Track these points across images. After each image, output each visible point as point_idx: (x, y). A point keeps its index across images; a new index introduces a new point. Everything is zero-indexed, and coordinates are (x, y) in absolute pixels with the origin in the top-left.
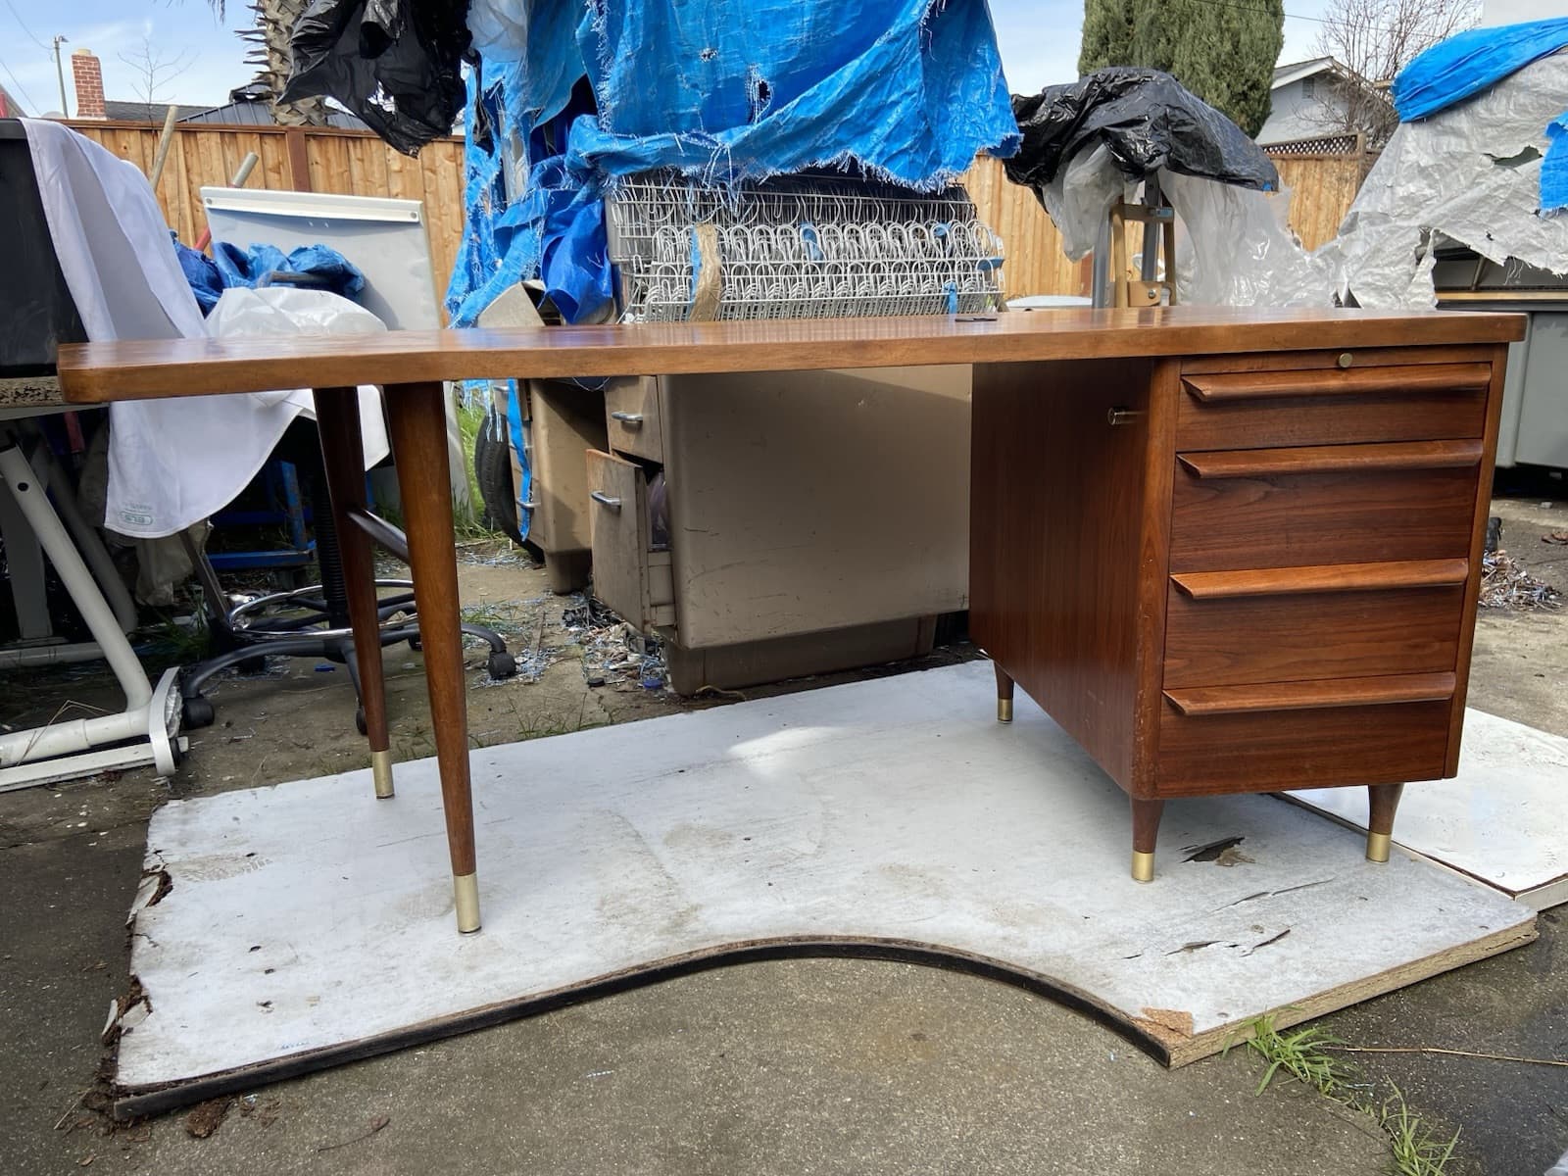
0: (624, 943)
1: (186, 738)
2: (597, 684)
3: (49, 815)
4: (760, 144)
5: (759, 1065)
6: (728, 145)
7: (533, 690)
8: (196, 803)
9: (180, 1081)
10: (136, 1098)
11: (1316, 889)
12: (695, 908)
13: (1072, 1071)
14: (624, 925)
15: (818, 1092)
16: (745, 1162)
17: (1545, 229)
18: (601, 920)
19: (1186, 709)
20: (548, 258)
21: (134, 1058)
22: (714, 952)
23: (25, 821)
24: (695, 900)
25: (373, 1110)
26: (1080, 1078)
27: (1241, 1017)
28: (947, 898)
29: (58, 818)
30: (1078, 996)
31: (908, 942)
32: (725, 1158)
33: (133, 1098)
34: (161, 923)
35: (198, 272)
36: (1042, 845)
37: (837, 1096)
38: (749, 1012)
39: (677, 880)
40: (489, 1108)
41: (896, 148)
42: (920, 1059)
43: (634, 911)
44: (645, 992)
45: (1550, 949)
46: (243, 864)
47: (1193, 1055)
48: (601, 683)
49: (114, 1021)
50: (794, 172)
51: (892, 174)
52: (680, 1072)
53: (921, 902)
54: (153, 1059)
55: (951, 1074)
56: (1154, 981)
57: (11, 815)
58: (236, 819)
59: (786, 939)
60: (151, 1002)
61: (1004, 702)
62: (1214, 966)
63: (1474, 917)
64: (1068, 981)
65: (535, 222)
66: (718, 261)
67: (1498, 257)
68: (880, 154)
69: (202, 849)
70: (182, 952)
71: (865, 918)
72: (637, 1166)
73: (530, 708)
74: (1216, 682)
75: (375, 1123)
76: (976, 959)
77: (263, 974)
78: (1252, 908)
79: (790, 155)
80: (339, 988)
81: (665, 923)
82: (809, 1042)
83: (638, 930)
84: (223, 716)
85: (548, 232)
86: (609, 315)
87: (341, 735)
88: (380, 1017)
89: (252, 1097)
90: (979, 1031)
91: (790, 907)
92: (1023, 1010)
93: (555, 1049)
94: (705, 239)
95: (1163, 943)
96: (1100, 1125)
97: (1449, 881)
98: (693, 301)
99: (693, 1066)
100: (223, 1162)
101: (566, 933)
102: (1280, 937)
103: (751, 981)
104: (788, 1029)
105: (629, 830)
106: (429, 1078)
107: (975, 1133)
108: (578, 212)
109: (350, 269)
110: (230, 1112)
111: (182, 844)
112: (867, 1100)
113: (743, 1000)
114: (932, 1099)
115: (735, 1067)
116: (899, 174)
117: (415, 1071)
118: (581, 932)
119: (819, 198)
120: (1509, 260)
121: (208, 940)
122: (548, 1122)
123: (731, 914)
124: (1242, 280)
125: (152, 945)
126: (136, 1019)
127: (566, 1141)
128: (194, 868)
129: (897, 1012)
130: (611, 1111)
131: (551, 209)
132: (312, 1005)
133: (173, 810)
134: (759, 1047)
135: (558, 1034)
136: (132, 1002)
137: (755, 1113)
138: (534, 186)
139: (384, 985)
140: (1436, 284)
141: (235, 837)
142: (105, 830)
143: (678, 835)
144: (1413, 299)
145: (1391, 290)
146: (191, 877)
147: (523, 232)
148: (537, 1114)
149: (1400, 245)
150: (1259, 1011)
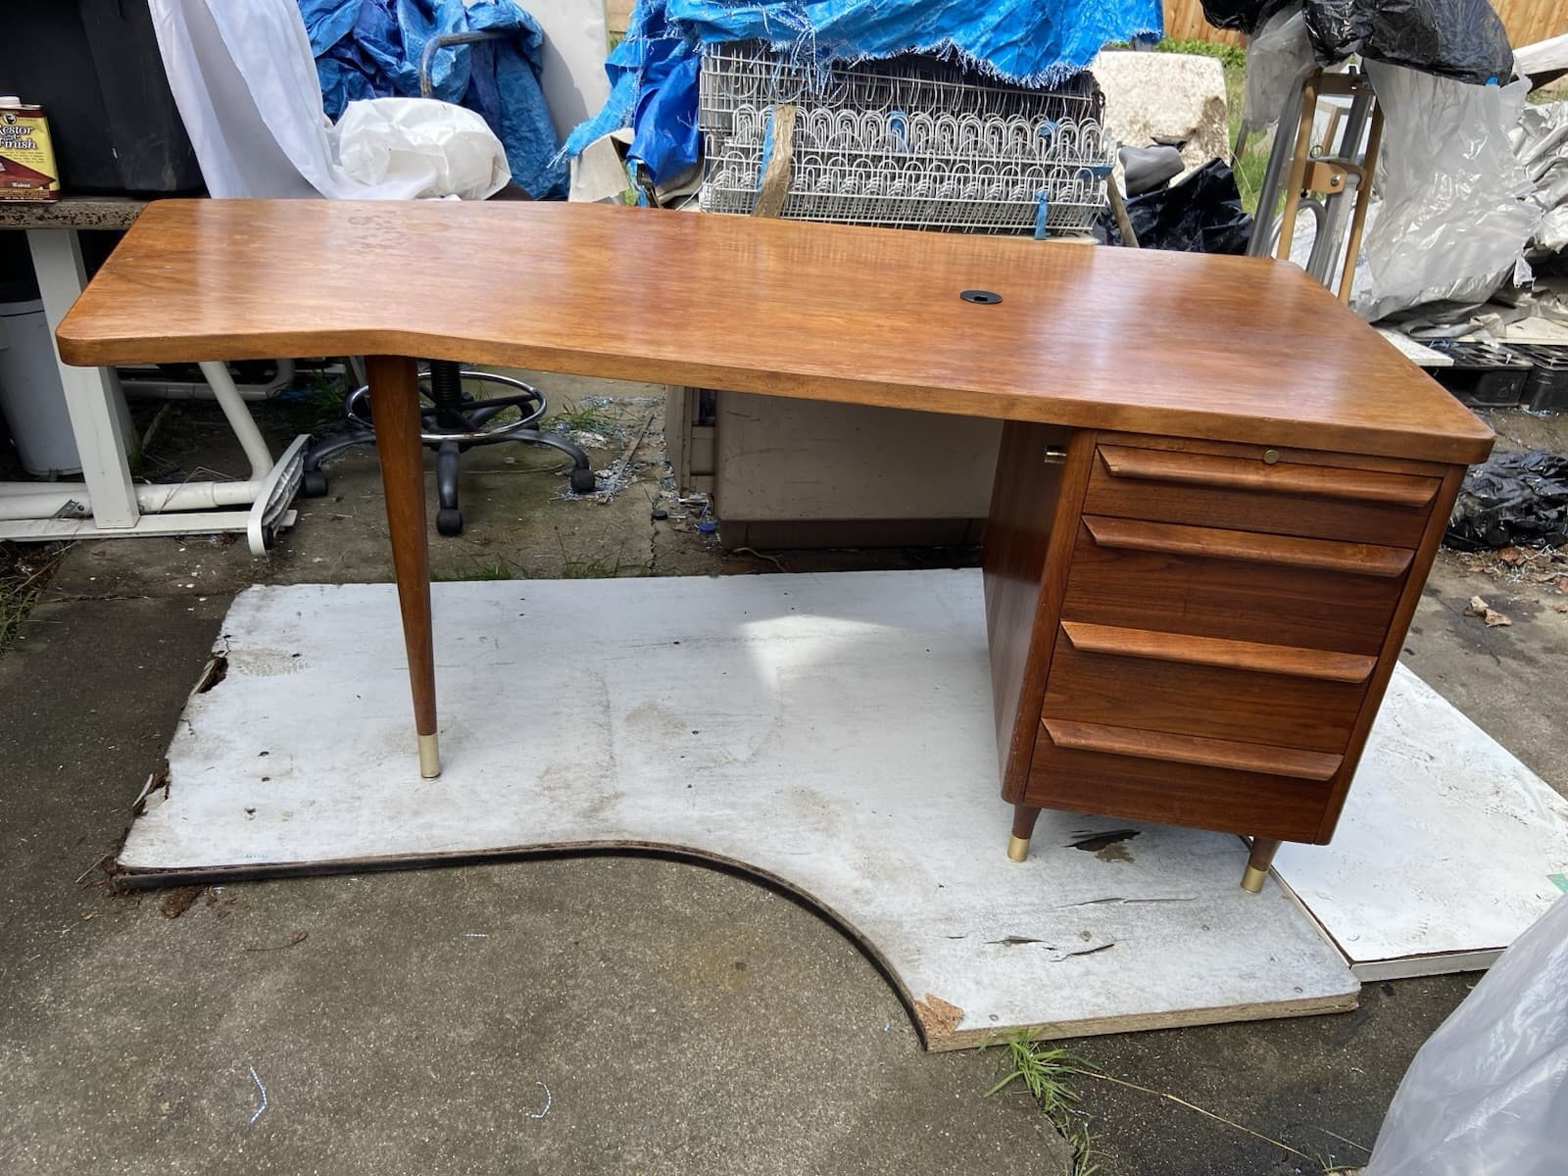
1: (295, 512)
2: (659, 517)
3: (169, 570)
4: (852, 27)
5: (601, 960)
6: (815, 29)
7: (603, 510)
8: (274, 590)
9: (164, 869)
10: (132, 876)
11: (1171, 905)
12: (619, 795)
13: (846, 1032)
14: (553, 799)
15: (634, 997)
16: (546, 1045)
18: (538, 789)
19: (1056, 740)
20: (642, 108)
21: (139, 840)
22: (612, 845)
23: (148, 572)
24: (621, 787)
25: (300, 923)
26: (849, 1040)
27: (1006, 1025)
28: (831, 836)
29: (175, 575)
31: (773, 876)
32: (533, 1037)
33: (128, 876)
34: (205, 711)
35: (378, 26)
36: (950, 797)
37: (646, 1005)
38: (618, 907)
39: (617, 763)
40: (382, 944)
41: (1005, 39)
42: (730, 988)
43: (568, 786)
44: (547, 865)
46: (287, 664)
48: (664, 517)
49: (144, 796)
50: (889, 56)
51: (997, 68)
52: (538, 949)
53: (808, 834)
54: (152, 845)
55: (747, 1009)
56: (958, 966)
57: (140, 563)
58: (299, 614)
59: (675, 847)
60: (171, 789)
62: (1020, 965)
63: (1298, 975)
64: (882, 950)
65: (635, 69)
66: (790, 151)
68: (985, 45)
69: (262, 641)
70: (210, 745)
72: (465, 1027)
73: (590, 533)
74: (1094, 720)
75: (296, 936)
76: (821, 906)
77: (261, 780)
78: (1092, 912)
79: (884, 40)
80: (311, 808)
81: (586, 805)
82: (650, 947)
83: (561, 807)
84: (340, 488)
85: (646, 80)
88: (329, 844)
89: (219, 889)
90: (792, 972)
91: (695, 814)
92: (840, 961)
93: (452, 902)
94: (780, 123)
95: (991, 929)
96: (839, 1089)
98: (760, 189)
99: (550, 947)
100: (179, 942)
101: (503, 796)
102: (1097, 950)
103: (635, 876)
104: (640, 931)
105: (603, 699)
106: (351, 905)
107: (736, 1068)
108: (673, 67)
109: (528, 25)
110: (199, 899)
111: (249, 632)
112: (667, 1014)
113: (620, 893)
114: (719, 1028)
115: (581, 956)
116: (1004, 68)
117: (344, 896)
118: (516, 797)
119: (917, 82)
121: (233, 736)
122: (419, 969)
123: (643, 809)
124: (1443, 179)
125: (190, 732)
126: (155, 801)
127: (424, 990)
128: (249, 659)
129: (735, 937)
130: (470, 972)
131: (651, 59)
132: (285, 820)
133: (254, 593)
134: (610, 942)
135: (462, 889)
136: (161, 782)
137: (576, 1003)
138: (638, 33)
139: (345, 814)
141: (292, 633)
142: (205, 595)
143: (641, 713)
146: (243, 668)
147: (627, 73)
148: (415, 960)
150: (1028, 1023)
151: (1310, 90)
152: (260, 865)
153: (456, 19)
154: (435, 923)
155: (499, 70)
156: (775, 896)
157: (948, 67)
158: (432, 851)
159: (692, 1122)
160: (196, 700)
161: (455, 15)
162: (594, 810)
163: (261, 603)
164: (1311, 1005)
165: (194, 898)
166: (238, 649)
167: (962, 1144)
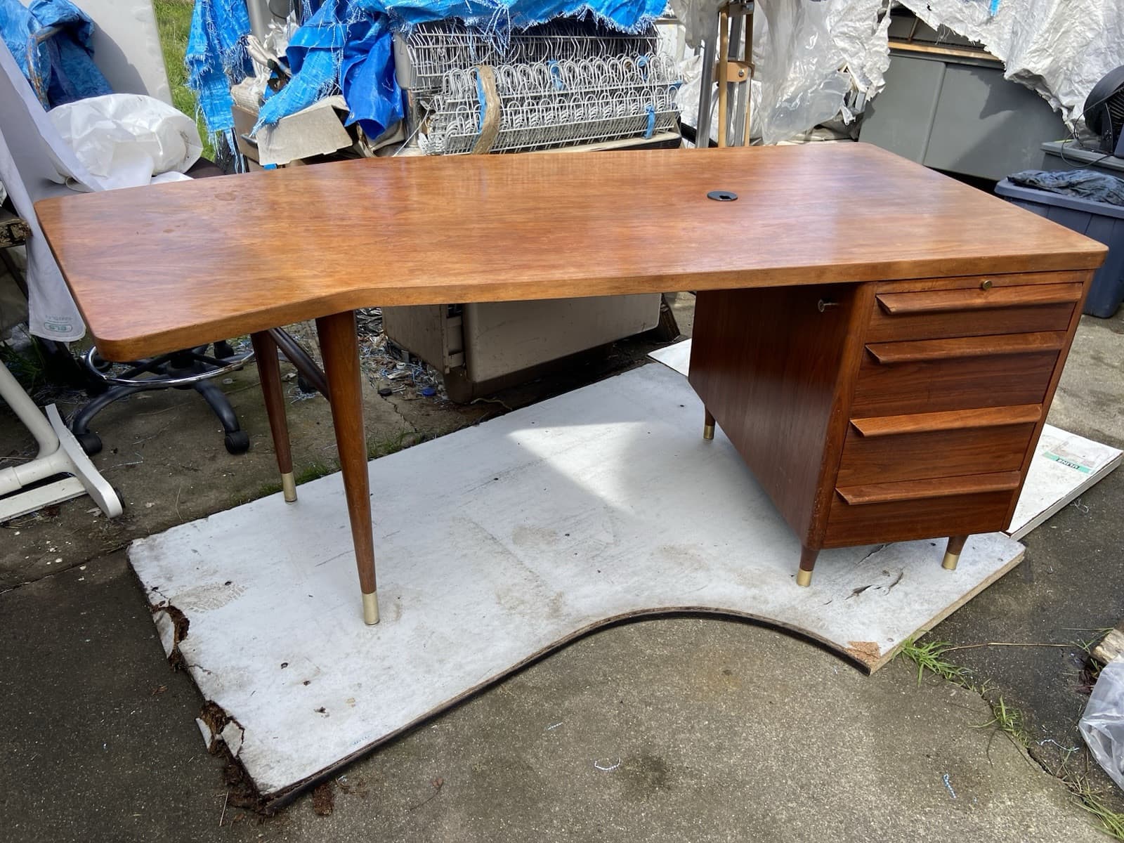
0: (528, 629)
2: (385, 394)
3: (23, 553)
5: (646, 706)
6: (506, 7)
8: (154, 540)
9: (301, 781)
10: (277, 799)
12: (560, 595)
13: (817, 684)
14: (523, 614)
15: (688, 719)
16: (668, 774)
17: (966, 7)
18: (504, 612)
21: (260, 769)
22: (588, 629)
23: (7, 561)
24: (558, 590)
25: (428, 774)
26: (825, 688)
27: (900, 641)
28: (708, 570)
29: (34, 556)
30: (810, 636)
31: (701, 608)
33: (275, 800)
34: (201, 652)
37: (699, 721)
38: (623, 668)
39: (538, 574)
40: (501, 761)
42: (734, 688)
43: (523, 602)
44: (553, 659)
45: (1030, 566)
46: (227, 592)
47: (879, 666)
48: (389, 393)
49: (213, 737)
50: (547, 21)
51: (614, 23)
52: (602, 717)
53: (694, 575)
54: (272, 768)
55: (754, 694)
56: (846, 619)
58: (195, 551)
59: (627, 614)
60: (238, 721)
62: (873, 604)
63: (992, 552)
64: (802, 627)
65: (335, 50)
66: (498, 101)
67: (933, 23)
68: (608, 8)
69: (187, 582)
70: (232, 675)
71: (666, 592)
72: (609, 788)
75: (435, 784)
76: (743, 615)
77: (303, 685)
78: (877, 559)
79: (546, 9)
80: (362, 689)
81: (547, 609)
82: (667, 685)
83: (532, 617)
84: (107, 441)
85: (346, 57)
86: (397, 131)
87: (214, 456)
88: (403, 709)
89: (343, 778)
90: (758, 662)
91: (619, 588)
92: (777, 644)
93: (517, 711)
96: (846, 718)
98: (481, 132)
99: (608, 712)
100: (352, 830)
101: (488, 625)
102: (900, 578)
103: (613, 644)
104: (651, 677)
105: (485, 534)
106: (451, 745)
107: (784, 734)
108: (373, 45)
109: (83, 17)
110: (334, 792)
111: (169, 579)
112: (717, 721)
113: (615, 659)
114: (752, 716)
115: (633, 710)
116: (620, 22)
117: (439, 740)
118: (496, 623)
119: (560, 38)
120: (941, 27)
121: (244, 662)
122: (542, 765)
123: (584, 597)
124: (798, 64)
125: (206, 673)
126: (234, 736)
127: (559, 777)
128: (192, 599)
129: (707, 656)
130: (575, 751)
131: (349, 40)
132: (353, 706)
133: (140, 548)
134: (640, 692)
135: (514, 700)
136: (217, 721)
137: (658, 740)
138: (332, 20)
139: (391, 683)
140: (889, 37)
141: (205, 568)
142: (82, 564)
143: (520, 535)
144: (874, 49)
145: (859, 39)
146: (195, 608)
147: (318, 53)
148: (533, 760)
149: (868, 6)
150: (908, 635)
151: (723, 16)
152: (370, 745)
153: (28, 19)
154: (519, 730)
155: (63, 58)
156: (705, 621)
157: (588, 25)
158: (480, 682)
159: (792, 778)
160: (184, 646)
161: (23, 14)
162: (555, 611)
163: (154, 553)
164: (1009, 566)
165: (330, 793)
166: (174, 595)
167: (930, 718)
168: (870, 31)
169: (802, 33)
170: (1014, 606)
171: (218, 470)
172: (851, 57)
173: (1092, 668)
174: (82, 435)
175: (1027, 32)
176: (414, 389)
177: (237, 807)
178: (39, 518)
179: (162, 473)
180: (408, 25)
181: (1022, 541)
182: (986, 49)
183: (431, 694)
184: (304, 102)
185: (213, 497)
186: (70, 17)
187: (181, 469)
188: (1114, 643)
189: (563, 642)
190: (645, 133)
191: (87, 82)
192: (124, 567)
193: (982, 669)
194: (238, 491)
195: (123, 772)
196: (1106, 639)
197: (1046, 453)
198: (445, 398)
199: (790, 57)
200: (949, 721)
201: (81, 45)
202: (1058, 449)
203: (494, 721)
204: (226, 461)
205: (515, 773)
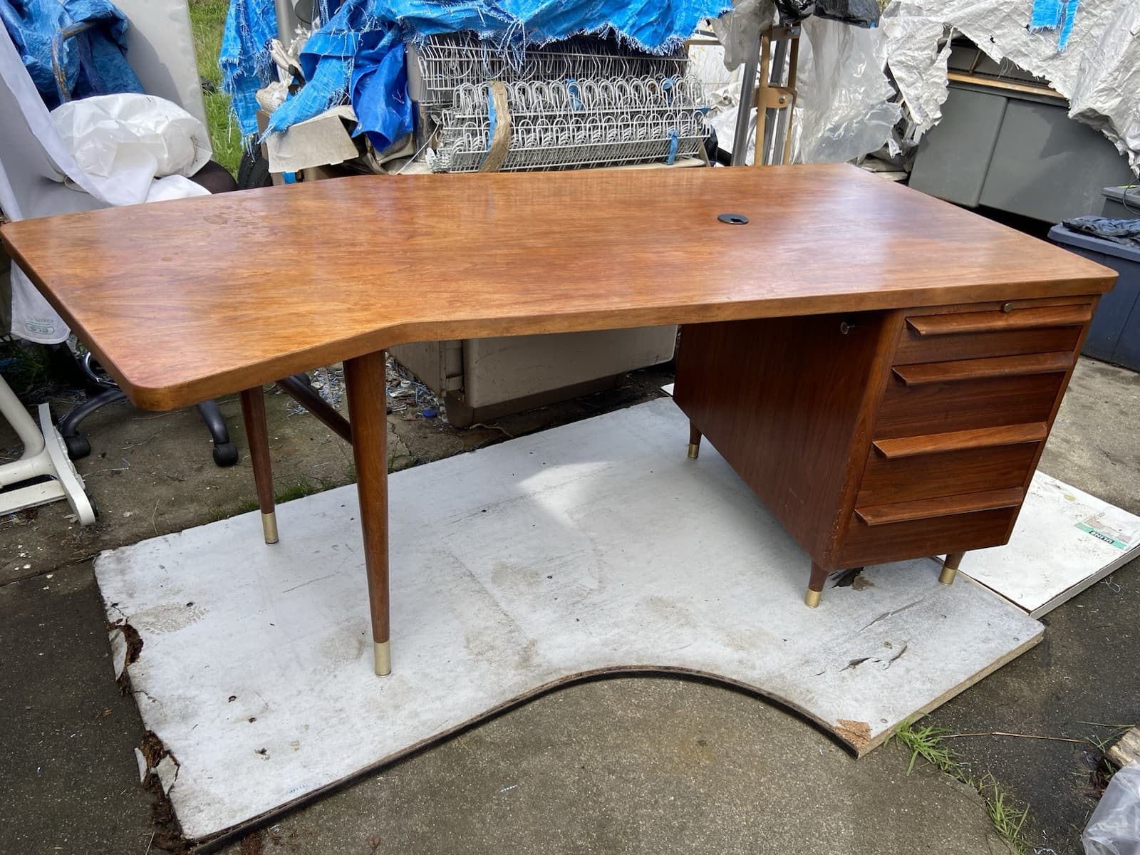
2: (388, 412)
4: (545, 18)
5: (609, 774)
6: (522, 21)
8: (123, 552)
9: (229, 829)
10: (202, 846)
11: (915, 608)
12: (533, 643)
13: (800, 765)
14: (489, 662)
15: (652, 792)
17: (1032, 40)
18: (471, 657)
19: (869, 522)
21: (187, 811)
22: (557, 683)
24: (531, 636)
25: (365, 830)
26: (806, 770)
27: (895, 723)
28: (694, 627)
30: (795, 709)
31: (682, 669)
33: (200, 846)
34: (149, 678)
36: (743, 575)
37: (664, 796)
38: (590, 728)
39: (513, 618)
40: (444, 823)
41: (644, 21)
42: (708, 762)
43: (492, 648)
44: (517, 713)
45: (1049, 648)
46: (187, 614)
47: (869, 749)
49: (148, 770)
50: (566, 38)
51: (640, 43)
52: (560, 783)
53: (679, 631)
54: (200, 811)
55: (728, 770)
56: (837, 693)
58: (162, 567)
59: (601, 670)
60: (175, 756)
61: (694, 446)
62: (870, 678)
63: (1009, 630)
64: (788, 699)
65: (346, 58)
66: (508, 116)
68: (632, 26)
69: (149, 600)
70: (177, 706)
71: (647, 648)
75: (371, 842)
76: (726, 680)
77: (248, 722)
78: (880, 627)
79: (565, 26)
80: (309, 731)
81: (516, 658)
82: (635, 752)
83: (500, 666)
84: (97, 444)
85: (357, 66)
86: (405, 145)
87: (202, 467)
88: (348, 758)
89: (276, 828)
90: (737, 734)
91: (597, 640)
92: (760, 716)
93: (470, 769)
95: (836, 660)
96: (825, 806)
97: (990, 599)
98: (489, 150)
99: (568, 777)
101: (452, 671)
102: (903, 652)
103: (583, 701)
104: (619, 742)
105: (464, 570)
106: (394, 800)
107: (756, 819)
108: (384, 55)
109: (116, 13)
110: (264, 843)
111: (131, 596)
112: (684, 798)
113: (583, 718)
114: (723, 794)
115: (594, 777)
116: (644, 42)
117: (383, 794)
118: (460, 669)
119: (580, 56)
120: (1004, 60)
121: (192, 692)
122: (487, 832)
123: (558, 648)
124: (844, 92)
125: (151, 700)
126: (168, 772)
127: (505, 847)
128: (151, 619)
129: (683, 723)
130: (526, 819)
131: (361, 49)
132: (296, 750)
133: (108, 560)
134: (605, 758)
135: (469, 755)
136: (155, 753)
137: (618, 814)
138: (345, 28)
139: (341, 727)
140: (949, 68)
141: (169, 586)
142: (49, 572)
143: (500, 573)
144: (932, 80)
145: (917, 69)
146: (152, 629)
147: (330, 61)
148: (478, 826)
149: (928, 35)
150: (904, 717)
151: (766, 39)
152: (307, 795)
154: (470, 790)
156: (685, 683)
157: (610, 44)
158: (435, 733)
160: (134, 670)
161: (55, 9)
162: (525, 660)
163: (120, 567)
164: (1026, 646)
165: (260, 843)
166: (133, 613)
167: (919, 813)
168: (928, 61)
169: (850, 60)
170: (1027, 692)
171: (203, 482)
172: (908, 87)
173: (1105, 768)
174: (70, 437)
175: (1096, 70)
176: (415, 409)
177: (161, 848)
178: (15, 520)
179: (146, 482)
180: (421, 36)
181: (1043, 620)
182: (1051, 86)
183: (380, 743)
184: (314, 111)
185: (192, 510)
186: (103, 14)
187: (166, 478)
188: (1132, 743)
189: (529, 695)
190: (667, 158)
191: (117, 79)
192: (91, 578)
193: (983, 761)
194: (220, 506)
195: (52, 799)
196: (1124, 738)
197: (1080, 524)
198: (445, 420)
199: (835, 85)
200: (939, 818)
201: (114, 42)
202: (1092, 520)
203: (444, 778)
204: (213, 473)
205: (458, 838)
